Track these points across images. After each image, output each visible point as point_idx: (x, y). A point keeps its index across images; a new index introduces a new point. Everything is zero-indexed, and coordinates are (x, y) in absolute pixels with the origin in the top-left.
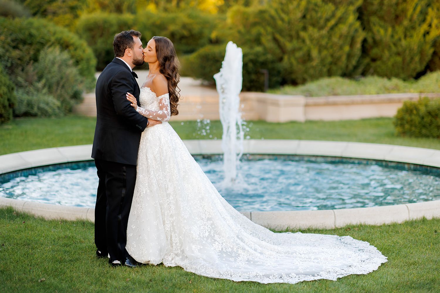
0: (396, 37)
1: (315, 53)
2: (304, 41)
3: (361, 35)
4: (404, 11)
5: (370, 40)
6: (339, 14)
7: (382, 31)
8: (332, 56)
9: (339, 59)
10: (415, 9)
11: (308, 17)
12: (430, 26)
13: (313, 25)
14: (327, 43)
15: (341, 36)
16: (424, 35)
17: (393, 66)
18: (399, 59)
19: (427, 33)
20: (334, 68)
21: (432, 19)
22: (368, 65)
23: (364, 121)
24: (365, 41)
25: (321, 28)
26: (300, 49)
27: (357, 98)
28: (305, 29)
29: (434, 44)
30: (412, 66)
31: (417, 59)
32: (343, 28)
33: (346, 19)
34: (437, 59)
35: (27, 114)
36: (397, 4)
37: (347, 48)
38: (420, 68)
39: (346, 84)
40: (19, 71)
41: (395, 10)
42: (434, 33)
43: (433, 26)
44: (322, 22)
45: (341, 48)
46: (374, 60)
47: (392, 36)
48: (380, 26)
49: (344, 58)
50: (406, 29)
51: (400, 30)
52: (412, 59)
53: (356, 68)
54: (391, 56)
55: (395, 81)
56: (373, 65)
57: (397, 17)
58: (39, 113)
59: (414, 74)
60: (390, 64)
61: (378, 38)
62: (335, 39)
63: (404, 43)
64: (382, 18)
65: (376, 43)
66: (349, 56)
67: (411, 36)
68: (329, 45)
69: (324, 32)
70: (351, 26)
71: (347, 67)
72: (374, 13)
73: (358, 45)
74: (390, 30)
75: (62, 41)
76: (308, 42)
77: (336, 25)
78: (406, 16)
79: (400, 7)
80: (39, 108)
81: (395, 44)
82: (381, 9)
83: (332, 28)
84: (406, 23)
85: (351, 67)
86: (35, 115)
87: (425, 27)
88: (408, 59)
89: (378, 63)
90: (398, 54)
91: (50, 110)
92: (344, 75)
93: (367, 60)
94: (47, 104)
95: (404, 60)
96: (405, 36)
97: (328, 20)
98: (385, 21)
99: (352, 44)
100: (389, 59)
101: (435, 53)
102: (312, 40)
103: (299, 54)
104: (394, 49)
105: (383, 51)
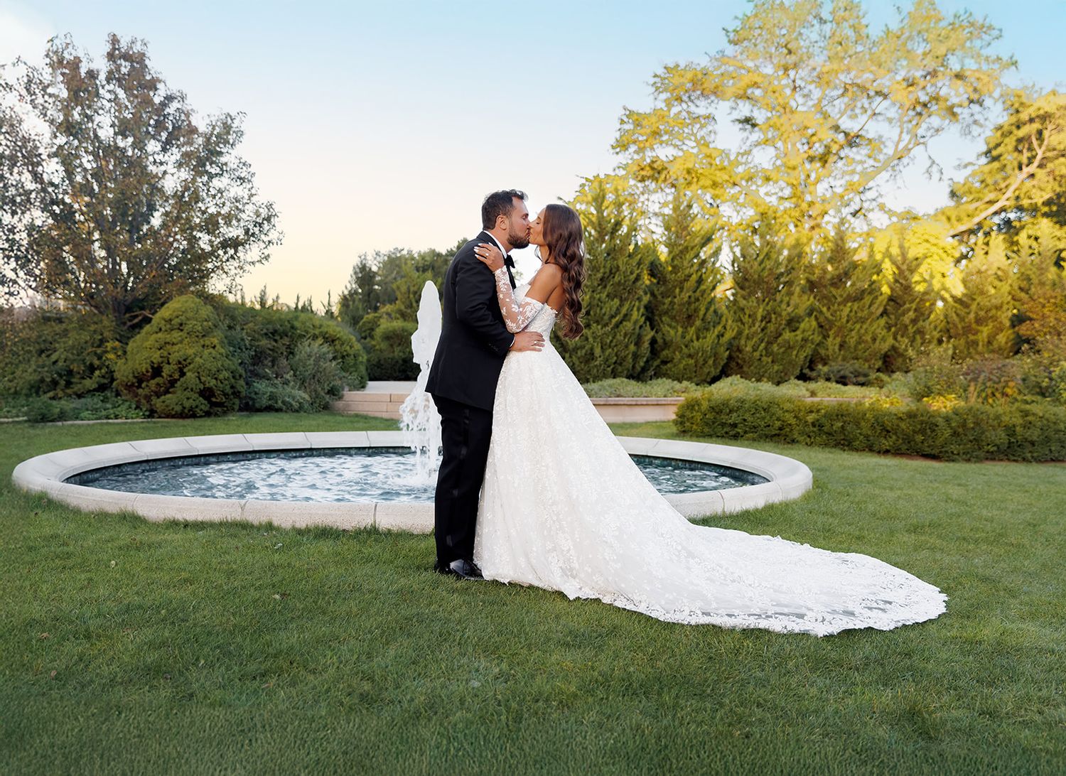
0: (688, 338)
1: (598, 351)
2: (587, 339)
3: (649, 334)
4: (696, 310)
5: (660, 341)
6: (624, 310)
7: (672, 332)
8: (616, 355)
9: (624, 359)
10: (707, 309)
11: (592, 313)
12: (725, 327)
13: (597, 322)
14: (611, 342)
15: (626, 335)
16: (718, 336)
17: (685, 369)
18: (692, 362)
19: (721, 335)
20: (620, 369)
21: (727, 321)
22: (658, 366)
23: (647, 423)
24: (653, 342)
25: (606, 325)
26: (582, 347)
27: (642, 400)
28: (588, 326)
29: (730, 347)
30: (706, 370)
31: (711, 362)
32: (628, 326)
33: (631, 315)
34: (733, 364)
35: (269, 409)
36: (689, 303)
37: (632, 348)
38: (714, 372)
39: (633, 386)
40: (268, 362)
41: (687, 309)
42: (729, 335)
43: (728, 328)
44: (606, 317)
45: (627, 346)
46: (664, 363)
47: (683, 337)
48: (670, 326)
49: (630, 359)
50: (698, 330)
51: (692, 330)
52: (705, 362)
53: (644, 370)
54: (682, 358)
55: (685, 383)
56: (664, 367)
57: (689, 317)
58: (284, 408)
59: (709, 380)
60: (681, 366)
61: (668, 339)
62: (619, 337)
63: (696, 344)
64: (673, 318)
65: (666, 345)
66: (636, 356)
67: (705, 338)
68: (613, 344)
69: (608, 328)
70: (635, 323)
71: (634, 367)
72: (666, 313)
73: (646, 345)
74: (680, 330)
75: (327, 336)
76: (591, 340)
77: (621, 322)
78: (698, 316)
79: (693, 307)
80: (283, 402)
81: (686, 346)
82: (673, 309)
83: (617, 326)
84: (698, 323)
85: (639, 369)
86: (278, 410)
87: (719, 328)
88: (701, 362)
89: (669, 365)
90: (690, 356)
91: (296, 405)
92: (630, 377)
93: (657, 363)
94: (294, 398)
95: (697, 362)
96: (698, 339)
97: (613, 317)
98: (677, 322)
99: (638, 344)
100: (680, 362)
101: (730, 358)
102: (594, 338)
103: (581, 353)
104: (685, 350)
105: (674, 353)
